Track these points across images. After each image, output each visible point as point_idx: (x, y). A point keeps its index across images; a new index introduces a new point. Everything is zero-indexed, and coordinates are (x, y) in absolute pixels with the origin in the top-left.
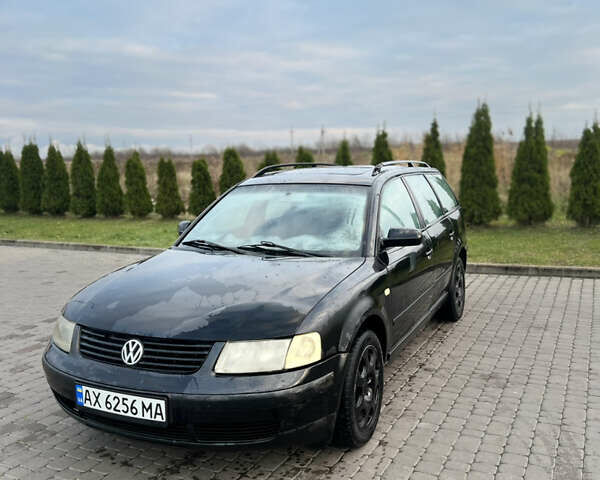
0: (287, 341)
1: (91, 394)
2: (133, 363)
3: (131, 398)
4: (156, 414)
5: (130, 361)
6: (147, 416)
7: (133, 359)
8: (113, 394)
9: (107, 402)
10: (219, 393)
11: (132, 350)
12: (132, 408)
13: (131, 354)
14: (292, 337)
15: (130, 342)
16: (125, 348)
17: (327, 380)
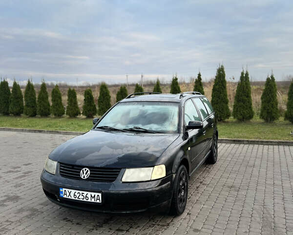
0: (152, 168)
1: (67, 191)
2: (86, 178)
3: (85, 193)
4: (97, 199)
5: (84, 177)
6: (93, 200)
7: (86, 176)
8: (77, 191)
9: (74, 195)
10: (124, 190)
11: (85, 172)
12: (86, 197)
13: (85, 174)
14: (154, 166)
15: (84, 169)
16: (82, 171)
17: (168, 185)
